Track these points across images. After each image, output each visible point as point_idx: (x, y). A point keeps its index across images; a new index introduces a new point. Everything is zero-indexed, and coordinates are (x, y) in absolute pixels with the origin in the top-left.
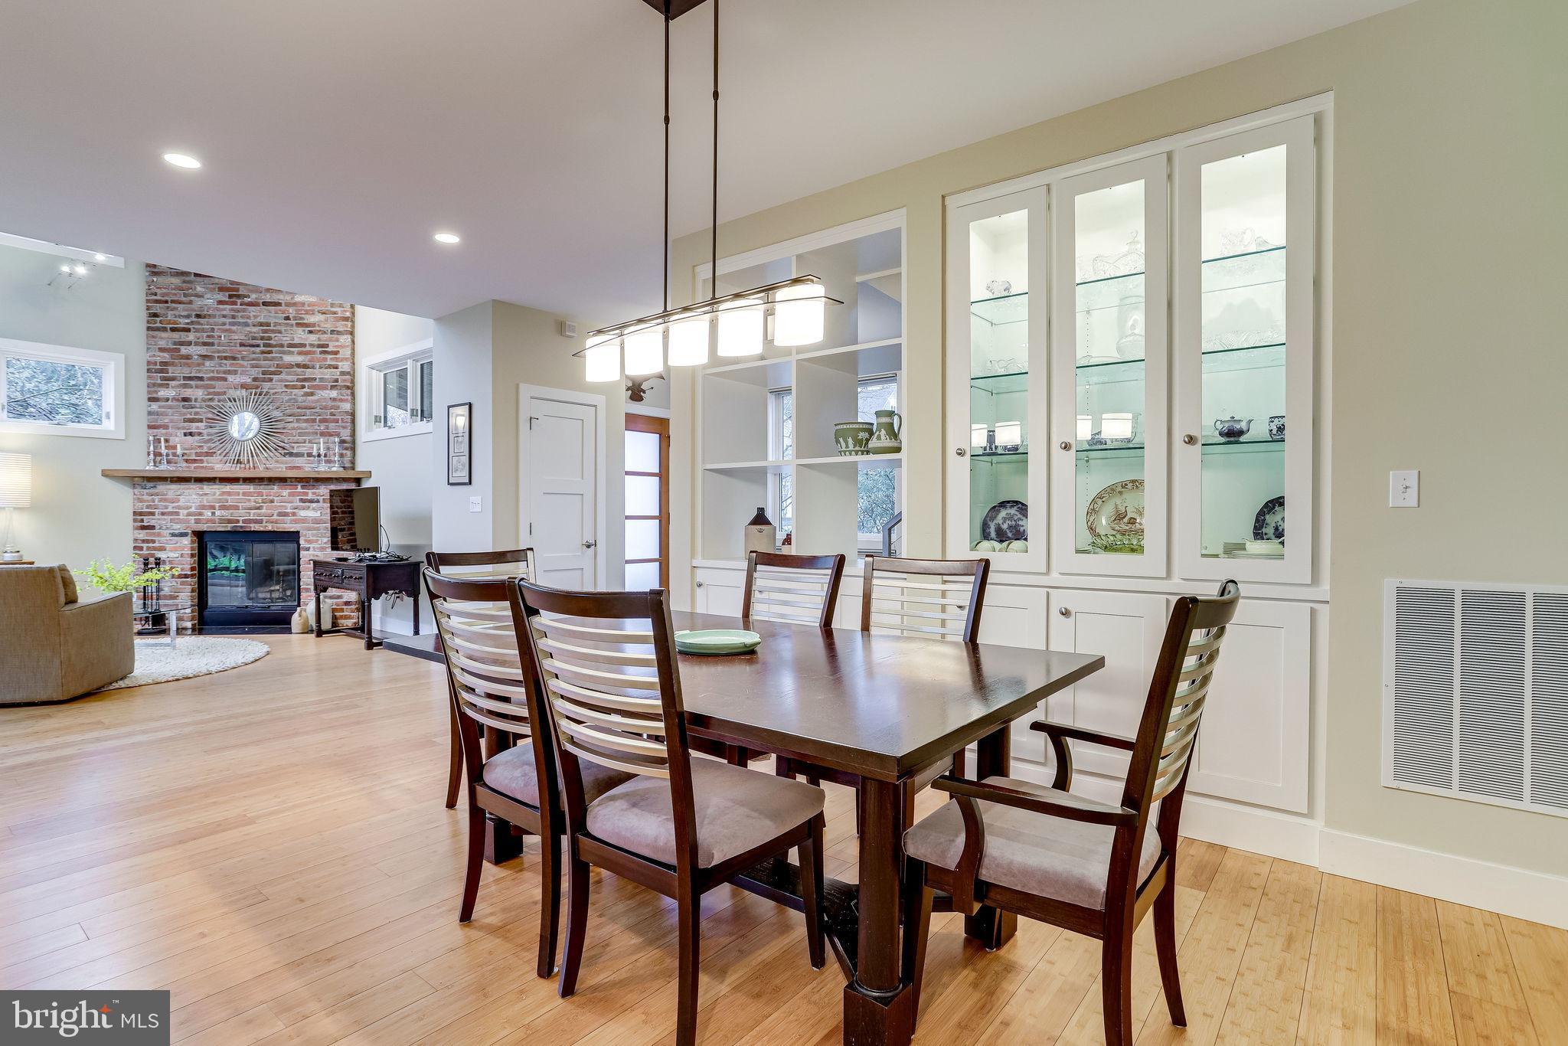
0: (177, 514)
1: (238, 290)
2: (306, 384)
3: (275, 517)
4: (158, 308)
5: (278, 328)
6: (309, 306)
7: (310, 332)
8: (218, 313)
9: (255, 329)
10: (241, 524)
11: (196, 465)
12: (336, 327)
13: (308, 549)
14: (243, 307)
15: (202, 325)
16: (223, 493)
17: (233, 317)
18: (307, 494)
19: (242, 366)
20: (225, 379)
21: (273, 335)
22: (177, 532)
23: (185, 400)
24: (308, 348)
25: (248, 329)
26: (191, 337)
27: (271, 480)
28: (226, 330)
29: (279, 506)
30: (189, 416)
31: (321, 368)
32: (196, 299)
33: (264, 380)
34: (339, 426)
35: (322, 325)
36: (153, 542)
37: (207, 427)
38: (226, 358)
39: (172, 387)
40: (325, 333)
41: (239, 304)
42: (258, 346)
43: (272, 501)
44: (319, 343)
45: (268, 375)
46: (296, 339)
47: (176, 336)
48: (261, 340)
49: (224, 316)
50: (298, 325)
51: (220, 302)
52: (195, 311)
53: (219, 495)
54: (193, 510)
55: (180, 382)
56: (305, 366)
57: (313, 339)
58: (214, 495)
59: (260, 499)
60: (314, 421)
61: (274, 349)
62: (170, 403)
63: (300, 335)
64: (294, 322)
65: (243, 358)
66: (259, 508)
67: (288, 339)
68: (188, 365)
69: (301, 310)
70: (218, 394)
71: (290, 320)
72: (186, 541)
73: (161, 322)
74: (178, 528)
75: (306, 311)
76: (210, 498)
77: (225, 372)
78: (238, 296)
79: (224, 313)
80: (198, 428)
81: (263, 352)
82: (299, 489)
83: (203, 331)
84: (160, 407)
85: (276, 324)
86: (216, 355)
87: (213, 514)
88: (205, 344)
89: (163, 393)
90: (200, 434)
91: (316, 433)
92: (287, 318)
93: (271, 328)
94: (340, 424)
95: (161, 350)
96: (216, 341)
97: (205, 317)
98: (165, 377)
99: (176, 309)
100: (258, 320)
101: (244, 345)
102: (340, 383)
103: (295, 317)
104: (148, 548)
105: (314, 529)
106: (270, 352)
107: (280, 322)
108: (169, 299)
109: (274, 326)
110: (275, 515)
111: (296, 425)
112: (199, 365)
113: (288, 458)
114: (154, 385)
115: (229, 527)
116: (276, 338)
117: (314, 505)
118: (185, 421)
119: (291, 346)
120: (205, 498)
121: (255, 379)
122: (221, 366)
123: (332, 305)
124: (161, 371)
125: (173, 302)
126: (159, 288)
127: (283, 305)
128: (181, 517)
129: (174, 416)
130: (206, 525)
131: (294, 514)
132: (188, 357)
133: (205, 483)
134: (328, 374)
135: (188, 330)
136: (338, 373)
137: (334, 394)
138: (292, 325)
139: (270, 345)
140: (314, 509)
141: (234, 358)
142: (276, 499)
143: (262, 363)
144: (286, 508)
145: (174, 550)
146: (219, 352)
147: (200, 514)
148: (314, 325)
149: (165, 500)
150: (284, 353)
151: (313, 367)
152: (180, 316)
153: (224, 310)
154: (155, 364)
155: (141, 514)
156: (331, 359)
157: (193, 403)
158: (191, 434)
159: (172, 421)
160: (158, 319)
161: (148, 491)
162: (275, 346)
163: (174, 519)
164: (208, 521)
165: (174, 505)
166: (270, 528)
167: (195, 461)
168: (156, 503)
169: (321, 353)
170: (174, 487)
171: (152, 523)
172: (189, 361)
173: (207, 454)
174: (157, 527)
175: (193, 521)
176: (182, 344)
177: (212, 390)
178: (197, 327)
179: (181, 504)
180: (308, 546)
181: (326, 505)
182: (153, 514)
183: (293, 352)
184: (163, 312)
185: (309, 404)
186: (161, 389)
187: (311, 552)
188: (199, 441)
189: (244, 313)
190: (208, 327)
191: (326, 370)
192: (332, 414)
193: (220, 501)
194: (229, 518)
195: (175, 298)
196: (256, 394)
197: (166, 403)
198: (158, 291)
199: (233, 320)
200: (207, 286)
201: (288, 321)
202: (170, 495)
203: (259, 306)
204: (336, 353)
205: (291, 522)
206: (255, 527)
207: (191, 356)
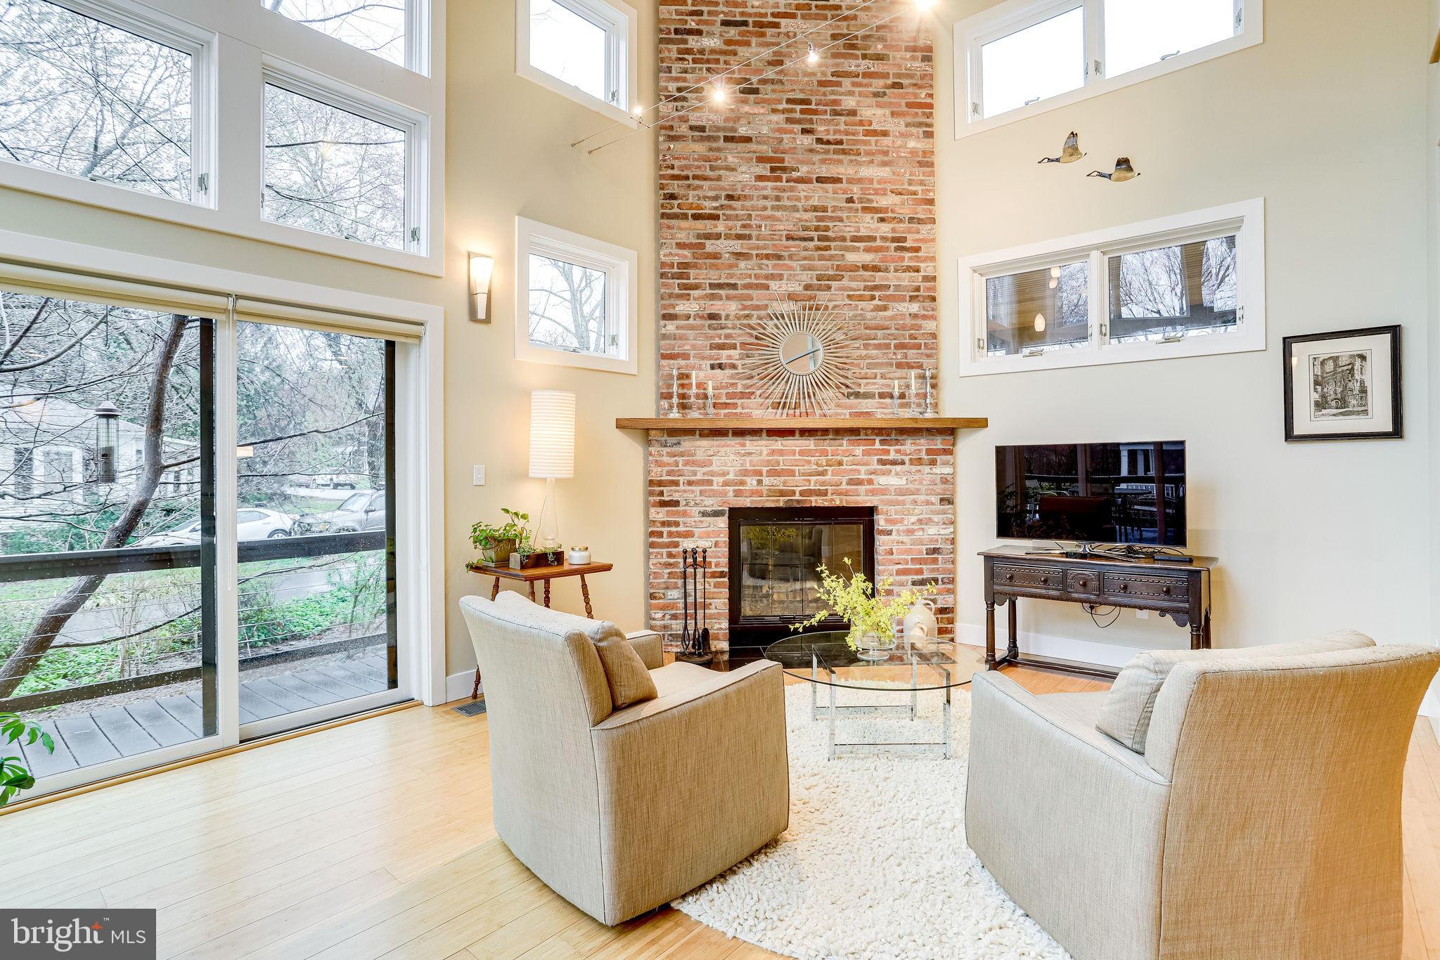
0: (710, 483)
1: (782, 160)
2: (877, 294)
3: (844, 486)
4: (675, 187)
5: (839, 214)
6: (879, 182)
7: (882, 220)
8: (756, 193)
9: (806, 216)
10: (797, 497)
11: (726, 411)
12: (917, 213)
13: (889, 533)
14: (792, 184)
15: (735, 209)
16: (773, 452)
17: (778, 198)
18: (888, 452)
19: (791, 268)
20: (767, 287)
21: (831, 224)
22: (709, 509)
23: (712, 317)
24: (879, 243)
25: (797, 215)
26: (720, 227)
27: (839, 432)
28: (768, 217)
29: (851, 470)
30: (717, 341)
31: (896, 271)
32: (728, 173)
33: (820, 289)
34: (921, 354)
35: (897, 209)
36: (677, 524)
37: (742, 356)
38: (767, 257)
39: (695, 299)
40: (901, 221)
41: (784, 180)
42: (812, 239)
43: (840, 463)
44: (894, 235)
45: (824, 283)
46: (862, 229)
47: (701, 226)
48: (815, 230)
49: (765, 198)
50: (865, 209)
51: (760, 178)
52: (726, 190)
53: (768, 455)
54: (731, 477)
55: (705, 292)
56: (876, 269)
57: (885, 229)
58: (761, 454)
59: (823, 460)
60: (887, 346)
61: (833, 244)
62: (691, 321)
63: (868, 224)
64: (859, 206)
65: (791, 257)
66: (823, 473)
67: (852, 229)
68: (713, 266)
69: (869, 189)
70: (757, 308)
71: (853, 202)
72: (723, 523)
73: (679, 206)
74: (709, 503)
75: (874, 189)
76: (755, 458)
77: (767, 277)
78: (784, 169)
79: (765, 193)
80: (729, 357)
81: (819, 249)
82: (877, 446)
83: (737, 217)
84: (677, 328)
85: (835, 209)
86: (754, 252)
87: (760, 482)
88: (739, 237)
89: (682, 307)
90: (734, 367)
91: (891, 365)
92: (850, 200)
93: (829, 214)
94: (923, 350)
95: (680, 246)
96: (754, 233)
97: (739, 199)
98: (684, 284)
99: (700, 187)
100: (811, 202)
101: (793, 239)
102: (921, 293)
103: (861, 198)
104: (670, 534)
105: (898, 503)
106: (827, 248)
107: (842, 205)
108: (690, 174)
109: (833, 212)
110: (844, 483)
111: (864, 352)
112: (731, 266)
113: (853, 401)
114: (671, 296)
115: (781, 502)
116: (836, 229)
117: (898, 468)
118: (712, 347)
119: (856, 239)
120: (748, 459)
121: (807, 287)
122: (761, 269)
123: (910, 183)
124: (680, 276)
125: (695, 177)
126: (677, 158)
127: (844, 181)
128: (715, 487)
129: (696, 341)
130: (748, 500)
131: (870, 482)
132: (716, 256)
133: (749, 437)
134: (906, 279)
135: (716, 217)
136: (920, 279)
137: (915, 308)
138: (857, 210)
139: (827, 239)
140: (897, 474)
141: (779, 257)
142: (845, 459)
143: (817, 263)
144: (858, 472)
145: (708, 535)
146: (758, 248)
147: (742, 483)
148: (885, 210)
149: (694, 463)
150: (847, 249)
151: (887, 270)
152: (705, 198)
153: (765, 188)
154: (672, 266)
155: (660, 483)
156: (910, 258)
157: (723, 321)
158: (720, 366)
159: (694, 347)
160: (676, 202)
161: (668, 450)
162: (834, 240)
163: (706, 490)
164: (753, 493)
165: (706, 469)
166: (837, 503)
167: (726, 405)
168: (681, 467)
170: (705, 443)
171: (676, 497)
172: (718, 261)
173: (743, 395)
174: (683, 503)
175: (731, 494)
176: (708, 236)
177: (749, 303)
178: (728, 212)
179: (714, 468)
180: (890, 528)
181: (914, 468)
182: (676, 483)
183: (859, 248)
184: (682, 192)
185: (881, 323)
186: (678, 302)
187: (894, 536)
188: (732, 377)
189: (792, 194)
190: (743, 212)
191: (904, 274)
192: (912, 337)
193: (768, 463)
194: (781, 488)
195: (699, 173)
196: (810, 309)
197: (686, 322)
198: (676, 163)
199: (777, 203)
200: (742, 155)
201: (851, 205)
202: (700, 456)
203: (812, 183)
204: (917, 250)
205: (868, 492)
206: (816, 501)
207: (720, 254)
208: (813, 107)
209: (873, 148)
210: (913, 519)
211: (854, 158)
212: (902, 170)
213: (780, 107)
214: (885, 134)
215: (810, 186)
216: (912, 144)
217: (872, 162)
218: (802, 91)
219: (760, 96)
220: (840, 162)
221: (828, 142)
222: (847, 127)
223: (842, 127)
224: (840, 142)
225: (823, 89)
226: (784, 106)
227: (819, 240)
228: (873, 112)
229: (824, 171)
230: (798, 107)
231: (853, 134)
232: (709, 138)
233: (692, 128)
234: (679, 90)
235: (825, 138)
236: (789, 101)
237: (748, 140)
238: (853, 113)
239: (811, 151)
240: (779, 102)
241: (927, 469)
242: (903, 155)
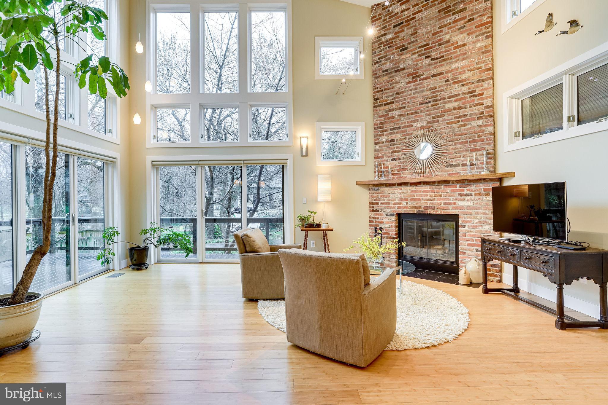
0: (389, 203)
2: (460, 119)
3: (442, 205)
4: (378, 95)
5: (442, 88)
6: (461, 69)
7: (463, 85)
8: (407, 89)
9: (427, 93)
10: (422, 210)
11: (397, 176)
12: (481, 77)
13: (464, 227)
14: (421, 81)
15: (399, 98)
16: (412, 192)
17: (416, 89)
18: (463, 190)
19: (421, 116)
20: (412, 126)
21: (438, 94)
22: (389, 213)
23: (392, 141)
24: (461, 96)
25: (424, 94)
26: (394, 106)
27: (440, 183)
28: (412, 98)
29: (446, 198)
30: (393, 150)
31: (470, 107)
32: (396, 84)
33: (434, 122)
34: (485, 143)
35: (471, 78)
36: (378, 218)
37: (402, 155)
38: (412, 114)
39: (385, 135)
40: (473, 83)
41: (418, 81)
42: (430, 102)
43: (441, 196)
44: (469, 91)
45: (436, 119)
46: (453, 92)
47: (387, 107)
48: (432, 98)
49: (411, 90)
50: (454, 83)
51: (409, 83)
52: (396, 91)
53: (410, 193)
54: (397, 201)
55: (389, 132)
56: (460, 108)
57: (465, 89)
58: (408, 192)
59: (433, 194)
60: (466, 142)
61: (439, 102)
62: (384, 144)
63: (456, 89)
65: (421, 112)
66: (433, 200)
67: (448, 93)
68: (393, 122)
69: (456, 73)
70: (408, 135)
72: (394, 219)
73: (380, 102)
74: (389, 211)
75: (459, 73)
76: (405, 194)
77: (412, 122)
79: (411, 88)
80: (398, 155)
81: (433, 105)
82: (458, 187)
83: (400, 101)
84: (380, 147)
85: (440, 86)
86: (407, 113)
88: (401, 108)
89: (381, 139)
90: (399, 159)
91: (468, 150)
92: (448, 81)
93: (438, 89)
94: (485, 142)
95: (380, 116)
96: (406, 105)
97: (400, 93)
98: (382, 130)
99: (386, 93)
100: (430, 87)
101: (422, 104)
102: (484, 114)
103: (452, 78)
104: (376, 222)
105: (468, 213)
106: (437, 104)
107: (443, 84)
108: (383, 89)
109: (439, 88)
110: (442, 204)
111: (454, 147)
112: (398, 120)
113: (449, 168)
114: (377, 135)
115: (416, 211)
116: (440, 95)
117: (469, 197)
118: (392, 152)
119: (450, 97)
120: (403, 194)
121: (428, 123)
122: (409, 119)
123: (478, 64)
124: (380, 128)
125: (385, 90)
126: (379, 84)
127: (444, 73)
128: (391, 205)
129: (386, 151)
130: (403, 210)
131: (455, 204)
132: (393, 117)
133: (403, 186)
134: (476, 110)
135: (392, 103)
136: (483, 108)
137: (480, 122)
138: (451, 84)
139: (437, 100)
140: (468, 200)
141: (416, 113)
142: (443, 194)
143: (432, 112)
144: (449, 200)
145: (388, 223)
146: (408, 111)
147: (401, 204)
148: (465, 80)
149: (383, 196)
150: (446, 103)
151: (465, 108)
152: (388, 96)
153: (410, 86)
154: (377, 124)
155: (373, 204)
156: (478, 99)
157: (395, 142)
158: (395, 159)
159: (385, 153)
160: (378, 101)
161: (375, 191)
162: (440, 100)
163: (387, 206)
164: (404, 208)
165: (388, 198)
166: (439, 212)
167: (397, 174)
168: (379, 198)
169: (470, 97)
170: (387, 189)
171: (378, 208)
172: (393, 119)
173: (403, 170)
174: (380, 211)
175: (397, 208)
176: (390, 111)
177: (405, 133)
178: (396, 100)
179: (391, 198)
180: (464, 224)
181: (477, 197)
182: (377, 204)
183: (452, 101)
184: (380, 96)
185: (463, 132)
186: (380, 137)
187: (466, 228)
188: (399, 163)
189: (421, 85)
190: (402, 98)
191: (474, 108)
192: (479, 136)
193: (410, 196)
194: (416, 206)
195: (386, 87)
196: (429, 132)
197: (383, 144)
198: (378, 86)
199: (415, 91)
200: (402, 76)
201: (448, 82)
202: (386, 194)
203: (430, 78)
204: (482, 94)
205: (453, 208)
206: (430, 211)
207: (394, 116)
208: (430, 46)
209: (459, 53)
210: (476, 221)
211: (449, 61)
212: (474, 59)
213: (416, 51)
214: (464, 45)
215: (429, 80)
216: (479, 45)
217: (458, 60)
218: (425, 41)
219: (408, 50)
220: (443, 65)
221: (437, 58)
222: (446, 49)
223: (443, 50)
224: (443, 56)
225: (434, 37)
226: (418, 50)
227: (433, 102)
228: (458, 37)
229: (435, 72)
230: (424, 48)
231: (449, 51)
232: (389, 73)
233: (383, 72)
234: (379, 59)
235: (435, 57)
236: (420, 47)
237: (404, 69)
238: (448, 41)
239: (429, 65)
240: (416, 49)
241: (484, 198)
242: (474, 52)
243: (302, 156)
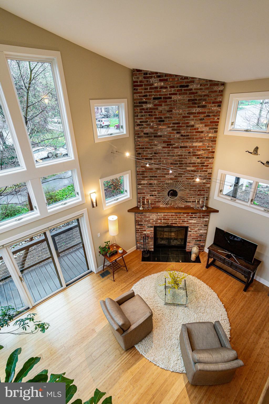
1: (170, 142)
2: (194, 178)
3: (181, 222)
4: (140, 151)
5: (186, 157)
6: (198, 147)
7: (198, 158)
8: (163, 152)
9: (176, 158)
10: (170, 224)
12: (209, 156)
14: (173, 149)
15: (157, 157)
17: (169, 153)
18: (193, 215)
22: (150, 226)
23: (150, 184)
24: (196, 164)
25: (174, 157)
26: (153, 161)
28: (166, 158)
29: (183, 219)
30: (152, 190)
31: (200, 172)
32: (155, 146)
33: (179, 177)
34: (205, 192)
35: (203, 155)
36: (142, 229)
37: (158, 193)
38: (165, 169)
39: (146, 180)
40: (204, 158)
41: (171, 148)
42: (178, 164)
44: (201, 162)
45: (180, 175)
46: (192, 161)
47: (147, 161)
48: (179, 161)
49: (165, 153)
50: (193, 155)
51: (164, 147)
52: (154, 151)
53: (163, 216)
54: (154, 220)
55: (149, 178)
56: (195, 171)
57: (199, 161)
58: (162, 216)
59: (176, 217)
62: (145, 185)
63: (194, 159)
64: (192, 154)
66: (176, 220)
67: (189, 161)
68: (151, 172)
69: (195, 149)
70: (162, 182)
71: (190, 153)
72: (152, 229)
73: (141, 156)
74: (150, 225)
75: (197, 149)
77: (164, 174)
78: (171, 145)
80: (155, 193)
81: (179, 166)
83: (157, 159)
84: (142, 187)
85: (185, 155)
86: (162, 168)
87: (161, 221)
88: (158, 164)
90: (156, 195)
91: (196, 195)
92: (189, 153)
93: (183, 157)
94: (205, 191)
95: (142, 167)
96: (162, 163)
97: (158, 154)
98: (143, 176)
99: (147, 151)
100: (178, 154)
101: (172, 164)
102: (207, 177)
103: (193, 152)
104: (141, 230)
105: (194, 226)
106: (182, 166)
107: (187, 154)
108: (144, 147)
111: (189, 192)
112: (155, 172)
114: (140, 179)
115: (166, 225)
116: (184, 161)
117: (195, 219)
118: (150, 191)
119: (190, 163)
120: (158, 216)
121: (175, 176)
122: (163, 172)
123: (208, 147)
124: (142, 174)
125: (146, 148)
127: (188, 147)
128: (151, 222)
129: (147, 189)
130: (158, 224)
131: (187, 221)
135: (151, 159)
136: (207, 174)
137: (205, 181)
138: (191, 156)
139: (182, 164)
141: (168, 169)
142: (182, 217)
143: (179, 170)
144: (185, 219)
145: (149, 231)
148: (199, 155)
149: (146, 217)
150: (187, 166)
151: (198, 171)
152: (148, 154)
153: (165, 150)
154: (140, 172)
155: (138, 221)
156: (205, 168)
157: (153, 185)
158: (152, 195)
159: (146, 191)
160: (140, 155)
161: (140, 214)
162: (184, 164)
163: (149, 223)
164: (159, 223)
165: (149, 218)
167: (154, 204)
168: (143, 218)
169: (201, 166)
170: (149, 213)
171: (142, 224)
172: (152, 170)
173: (158, 202)
175: (154, 223)
177: (160, 181)
178: (155, 157)
179: (151, 218)
180: (191, 230)
181: (198, 219)
182: (142, 221)
183: (191, 166)
184: (142, 152)
185: (195, 185)
186: (142, 181)
187: (192, 232)
188: (155, 198)
189: (173, 152)
190: (159, 157)
191: (202, 173)
192: (203, 188)
193: (163, 217)
194: (166, 222)
195: (147, 147)
196: (176, 182)
197: (144, 185)
198: (140, 144)
199: (168, 154)
200: (159, 141)
201: (189, 154)
202: (147, 216)
203: (179, 148)
204: (207, 166)
205: (186, 224)
206: (174, 225)
207: (152, 168)
208: (181, 125)
209: (198, 137)
210: (197, 229)
211: (191, 140)
212: (206, 143)
213: (171, 126)
214: (202, 132)
215: (178, 149)
216: (210, 135)
217: (197, 141)
218: (177, 120)
219: (165, 122)
220: (187, 142)
221: (184, 136)
222: (191, 131)
223: (189, 131)
224: (188, 136)
225: (184, 119)
226: (172, 125)
227: (179, 164)
228: (199, 125)
229: (182, 145)
230: (176, 125)
231: (192, 133)
232: (149, 136)
233: (145, 134)
234: (141, 122)
235: (184, 134)
236: (173, 124)
237: (161, 136)
238: (193, 126)
239: (179, 139)
240: (170, 124)
241: (202, 219)
242: (207, 138)
243: (93, 207)
